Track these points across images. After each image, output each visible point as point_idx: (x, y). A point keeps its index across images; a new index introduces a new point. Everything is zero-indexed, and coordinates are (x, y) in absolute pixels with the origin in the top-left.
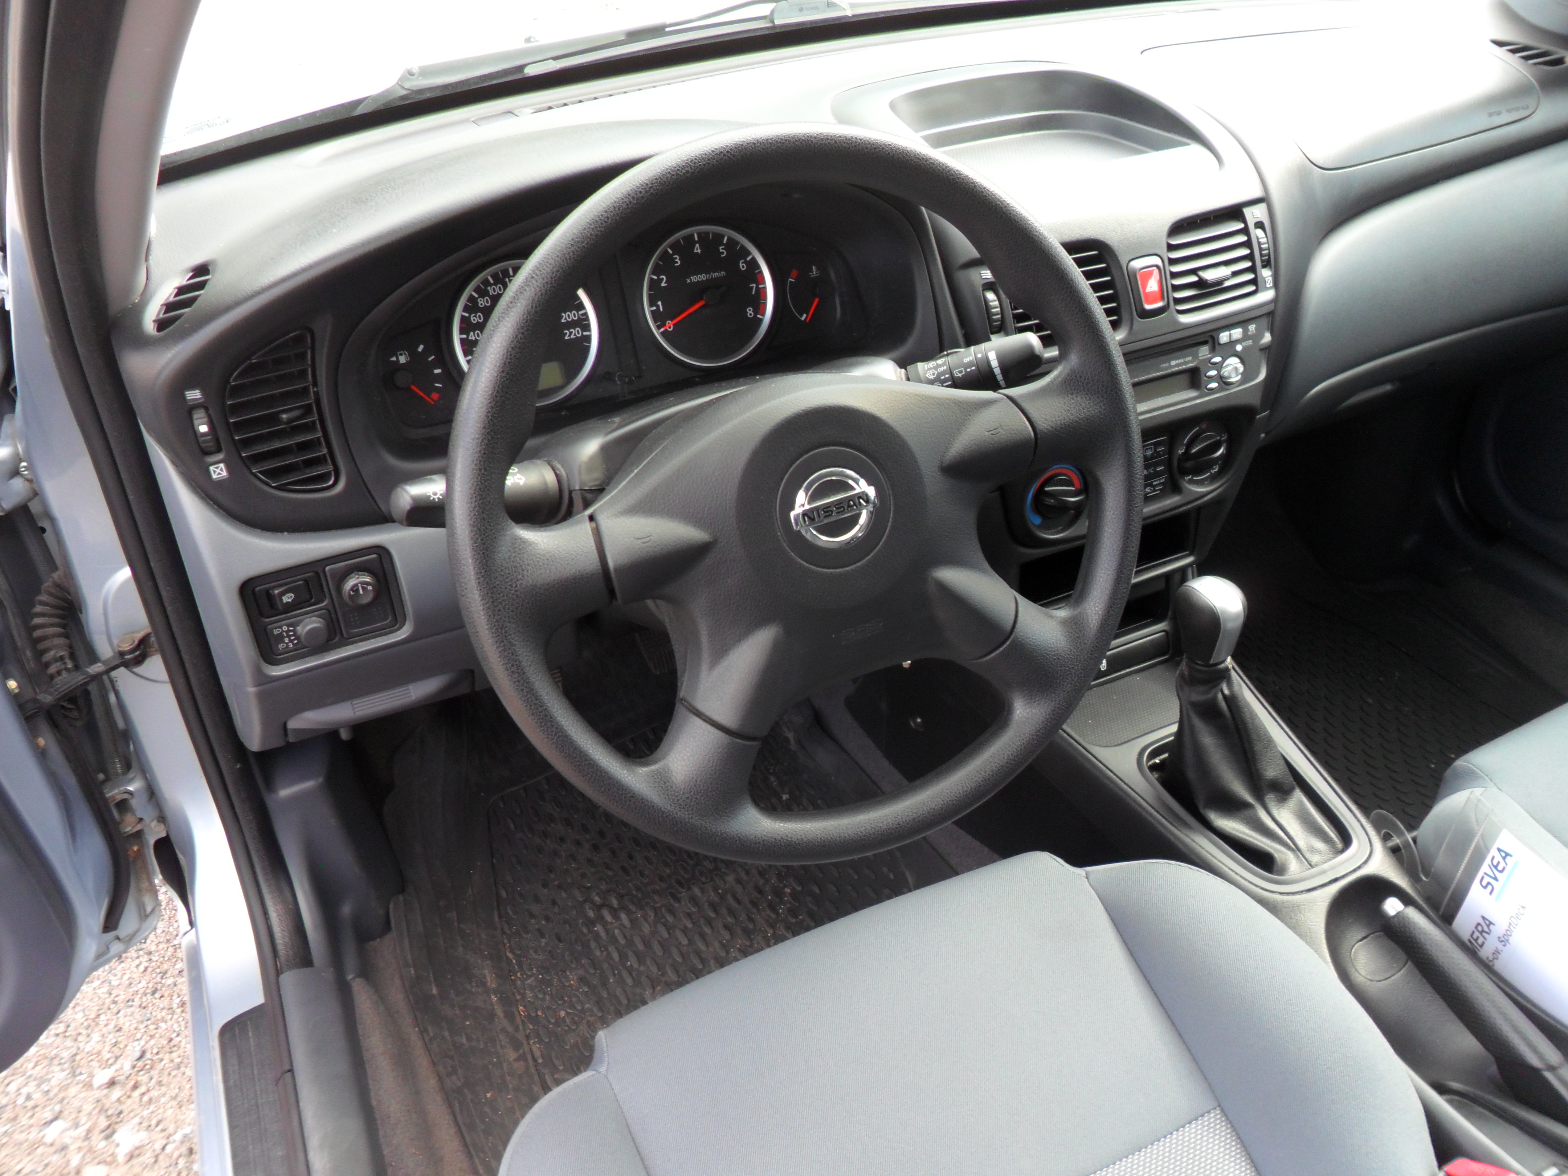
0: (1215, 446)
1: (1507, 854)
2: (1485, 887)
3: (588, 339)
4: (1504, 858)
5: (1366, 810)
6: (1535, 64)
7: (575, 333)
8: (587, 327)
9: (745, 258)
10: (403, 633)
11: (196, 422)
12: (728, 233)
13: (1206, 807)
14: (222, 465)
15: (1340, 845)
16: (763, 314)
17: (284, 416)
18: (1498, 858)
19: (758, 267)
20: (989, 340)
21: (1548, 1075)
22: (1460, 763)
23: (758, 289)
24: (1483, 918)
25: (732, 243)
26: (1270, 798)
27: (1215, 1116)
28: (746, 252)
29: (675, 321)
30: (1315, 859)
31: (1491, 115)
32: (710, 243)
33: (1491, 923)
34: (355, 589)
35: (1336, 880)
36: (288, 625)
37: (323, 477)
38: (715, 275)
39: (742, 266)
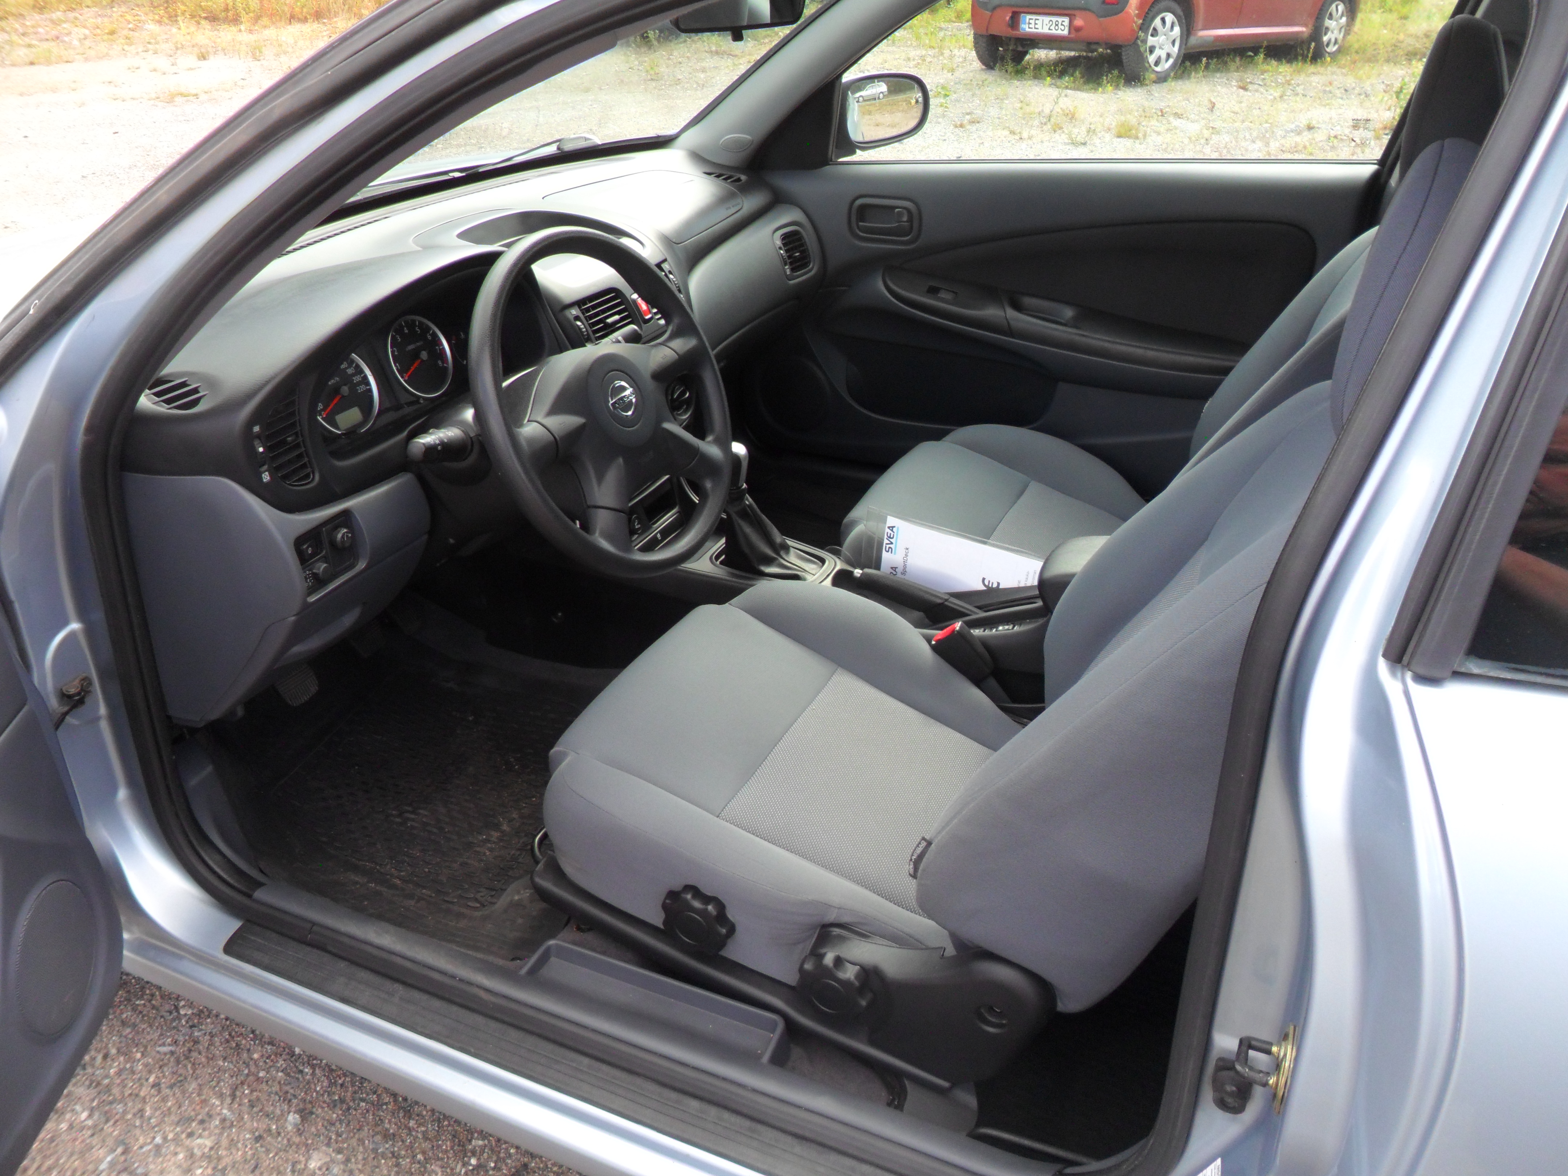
0: (683, 393)
1: (893, 527)
2: (888, 551)
3: (370, 390)
4: (892, 530)
5: (822, 548)
6: (732, 182)
7: (362, 388)
8: (368, 384)
9: (429, 332)
10: (361, 565)
11: (257, 446)
12: (418, 318)
13: (759, 565)
14: (267, 473)
15: (821, 564)
16: (447, 363)
17: (289, 439)
18: (890, 532)
19: (437, 336)
20: (585, 346)
21: (946, 603)
22: (846, 520)
23: (440, 349)
24: (892, 568)
25: (421, 323)
26: (782, 553)
27: (840, 670)
28: (429, 328)
29: (409, 373)
30: (813, 572)
31: (727, 209)
32: (411, 325)
33: (896, 568)
34: (343, 537)
35: (828, 575)
36: (309, 570)
37: (307, 476)
38: (418, 344)
39: (429, 337)
